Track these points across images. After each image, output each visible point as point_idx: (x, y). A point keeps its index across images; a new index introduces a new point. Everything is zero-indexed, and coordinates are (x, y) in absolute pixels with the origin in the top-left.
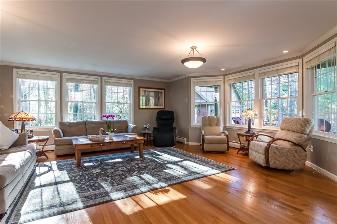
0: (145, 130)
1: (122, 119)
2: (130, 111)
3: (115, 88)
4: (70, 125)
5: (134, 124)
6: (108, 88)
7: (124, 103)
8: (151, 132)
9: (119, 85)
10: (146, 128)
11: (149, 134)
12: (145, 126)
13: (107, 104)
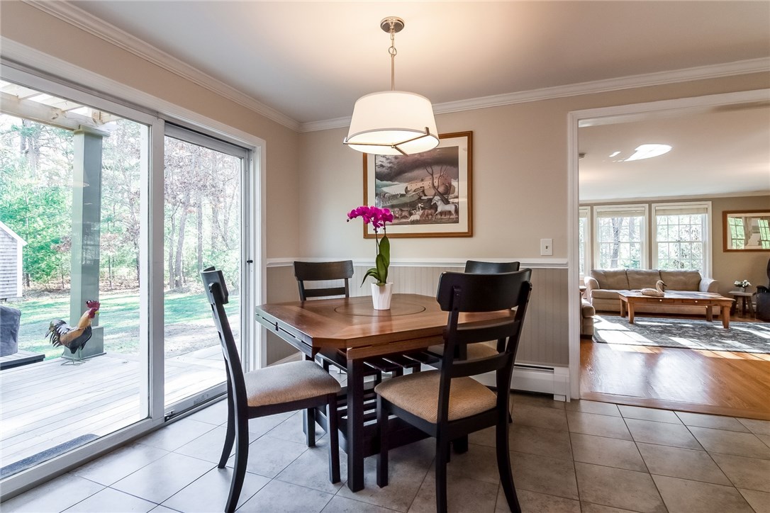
0: (738, 290)
1: (688, 268)
2: (705, 256)
3: (674, 219)
4: (607, 274)
5: (713, 278)
6: (660, 220)
7: (691, 243)
8: (751, 294)
9: (681, 211)
10: (740, 286)
11: (747, 297)
12: (737, 283)
13: (659, 244)
